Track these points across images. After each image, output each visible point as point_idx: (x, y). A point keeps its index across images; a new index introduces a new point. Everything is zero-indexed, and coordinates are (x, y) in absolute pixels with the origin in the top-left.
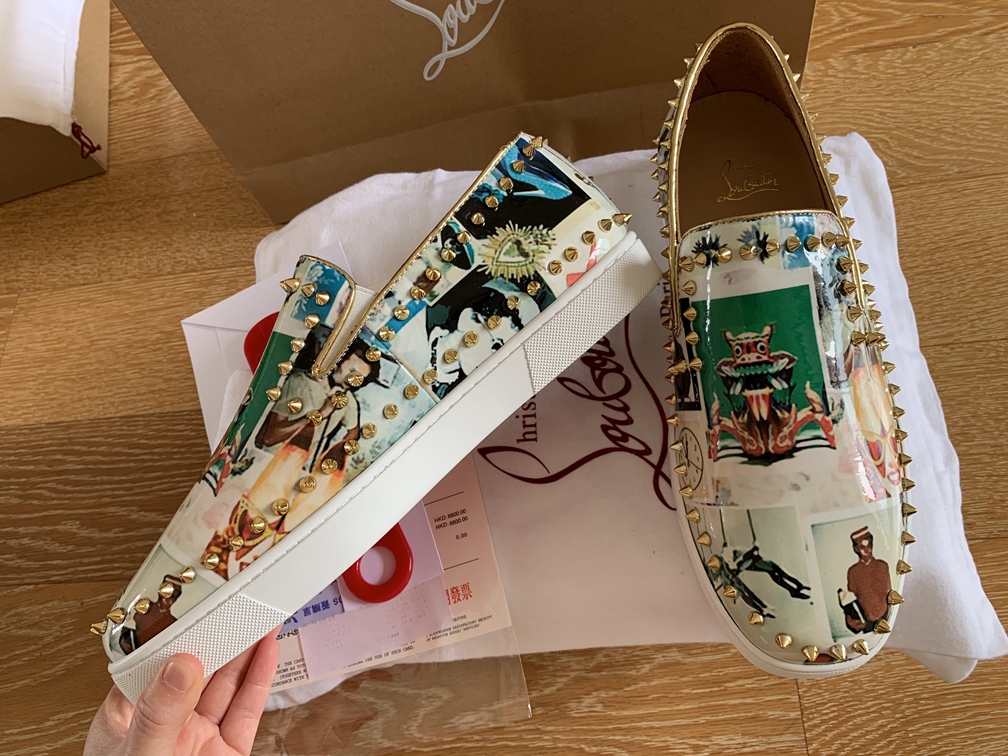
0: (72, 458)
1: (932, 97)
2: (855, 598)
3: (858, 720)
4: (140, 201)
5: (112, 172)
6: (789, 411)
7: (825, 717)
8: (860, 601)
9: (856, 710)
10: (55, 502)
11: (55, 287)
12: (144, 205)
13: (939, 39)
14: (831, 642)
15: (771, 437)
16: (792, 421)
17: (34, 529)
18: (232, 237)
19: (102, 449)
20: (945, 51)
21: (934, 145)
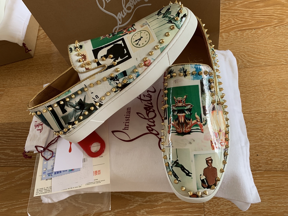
0: (12, 133)
1: (258, 43)
2: (205, 178)
10: (5, 144)
11: (15, 87)
12: (41, 66)
13: (262, 28)
19: (20, 130)
20: (263, 31)
21: (258, 56)
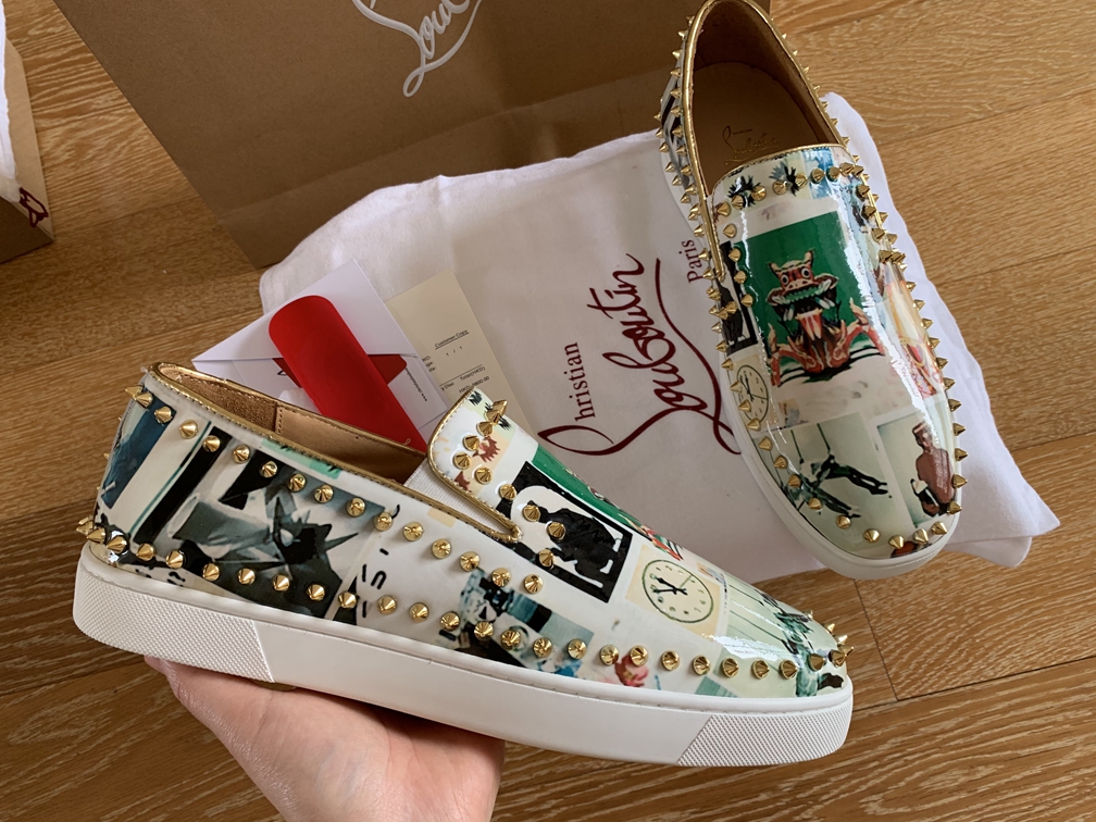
1: (884, 64)
2: (926, 485)
3: (928, 638)
4: (99, 266)
5: (59, 240)
6: (839, 326)
7: (898, 642)
8: (932, 487)
9: (925, 629)
10: (63, 592)
11: (17, 369)
12: (104, 270)
13: (879, 11)
14: (913, 529)
15: (828, 353)
16: (843, 335)
17: (42, 626)
18: (211, 288)
20: (887, 22)
21: (894, 107)
